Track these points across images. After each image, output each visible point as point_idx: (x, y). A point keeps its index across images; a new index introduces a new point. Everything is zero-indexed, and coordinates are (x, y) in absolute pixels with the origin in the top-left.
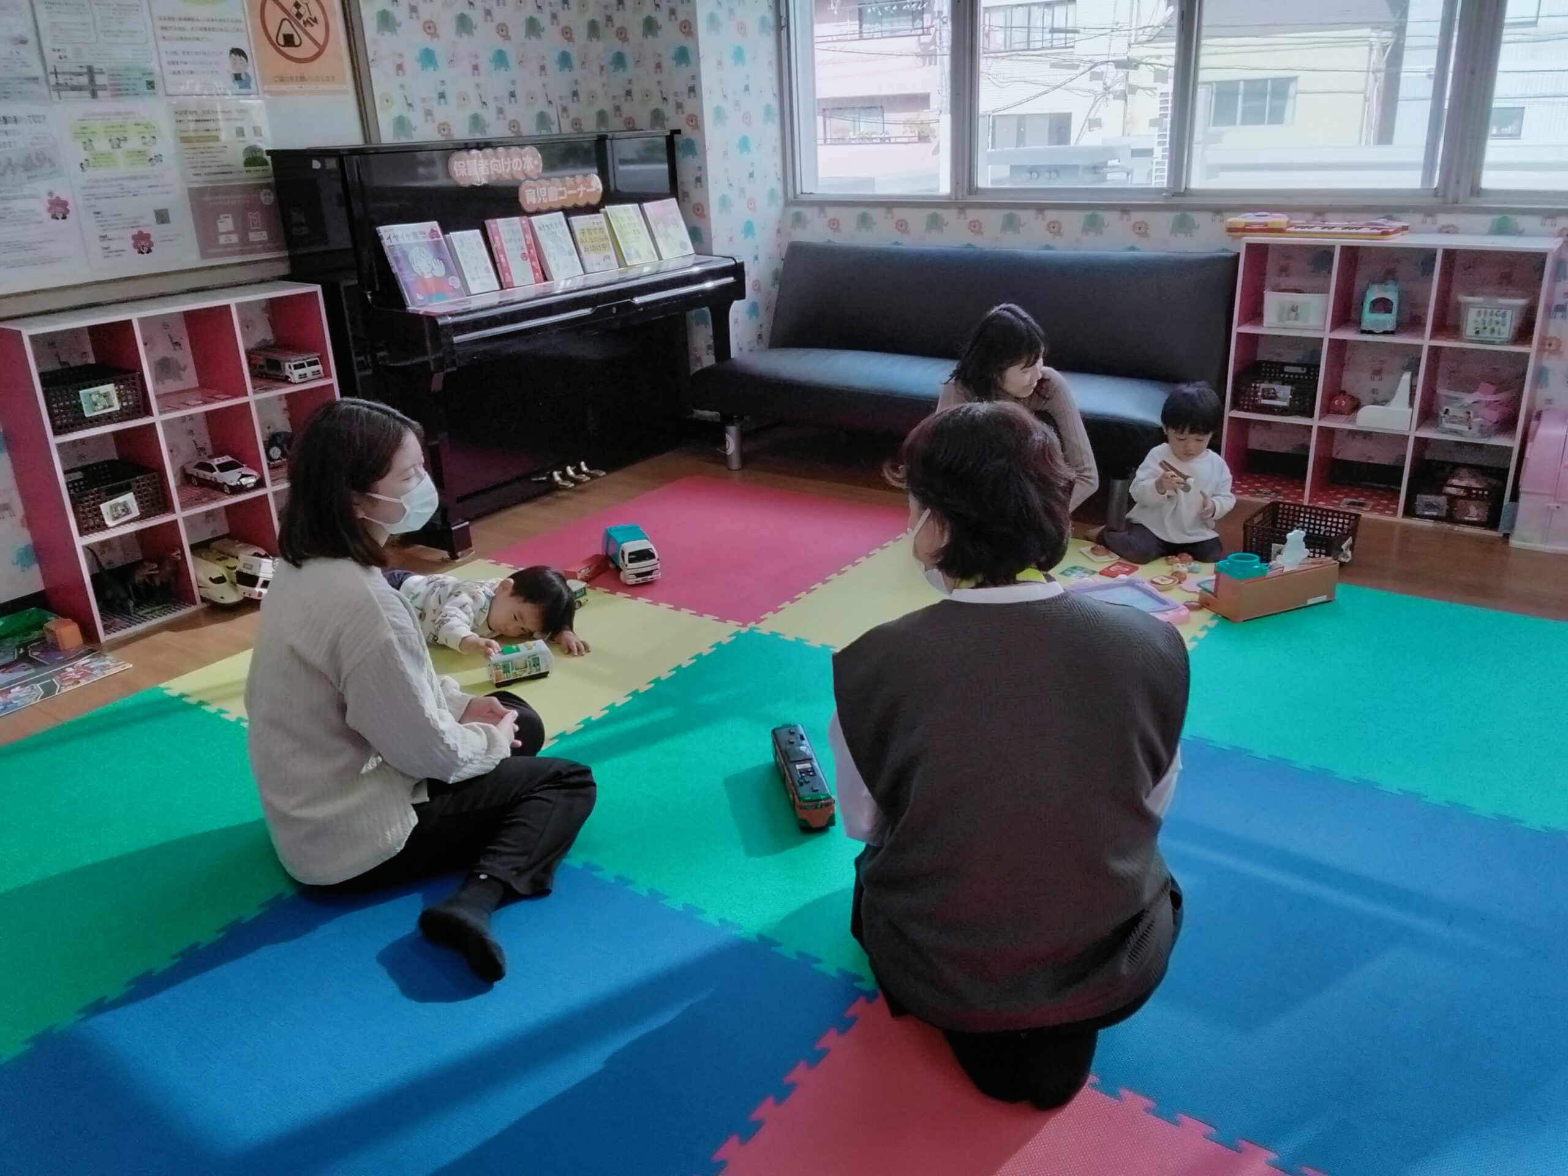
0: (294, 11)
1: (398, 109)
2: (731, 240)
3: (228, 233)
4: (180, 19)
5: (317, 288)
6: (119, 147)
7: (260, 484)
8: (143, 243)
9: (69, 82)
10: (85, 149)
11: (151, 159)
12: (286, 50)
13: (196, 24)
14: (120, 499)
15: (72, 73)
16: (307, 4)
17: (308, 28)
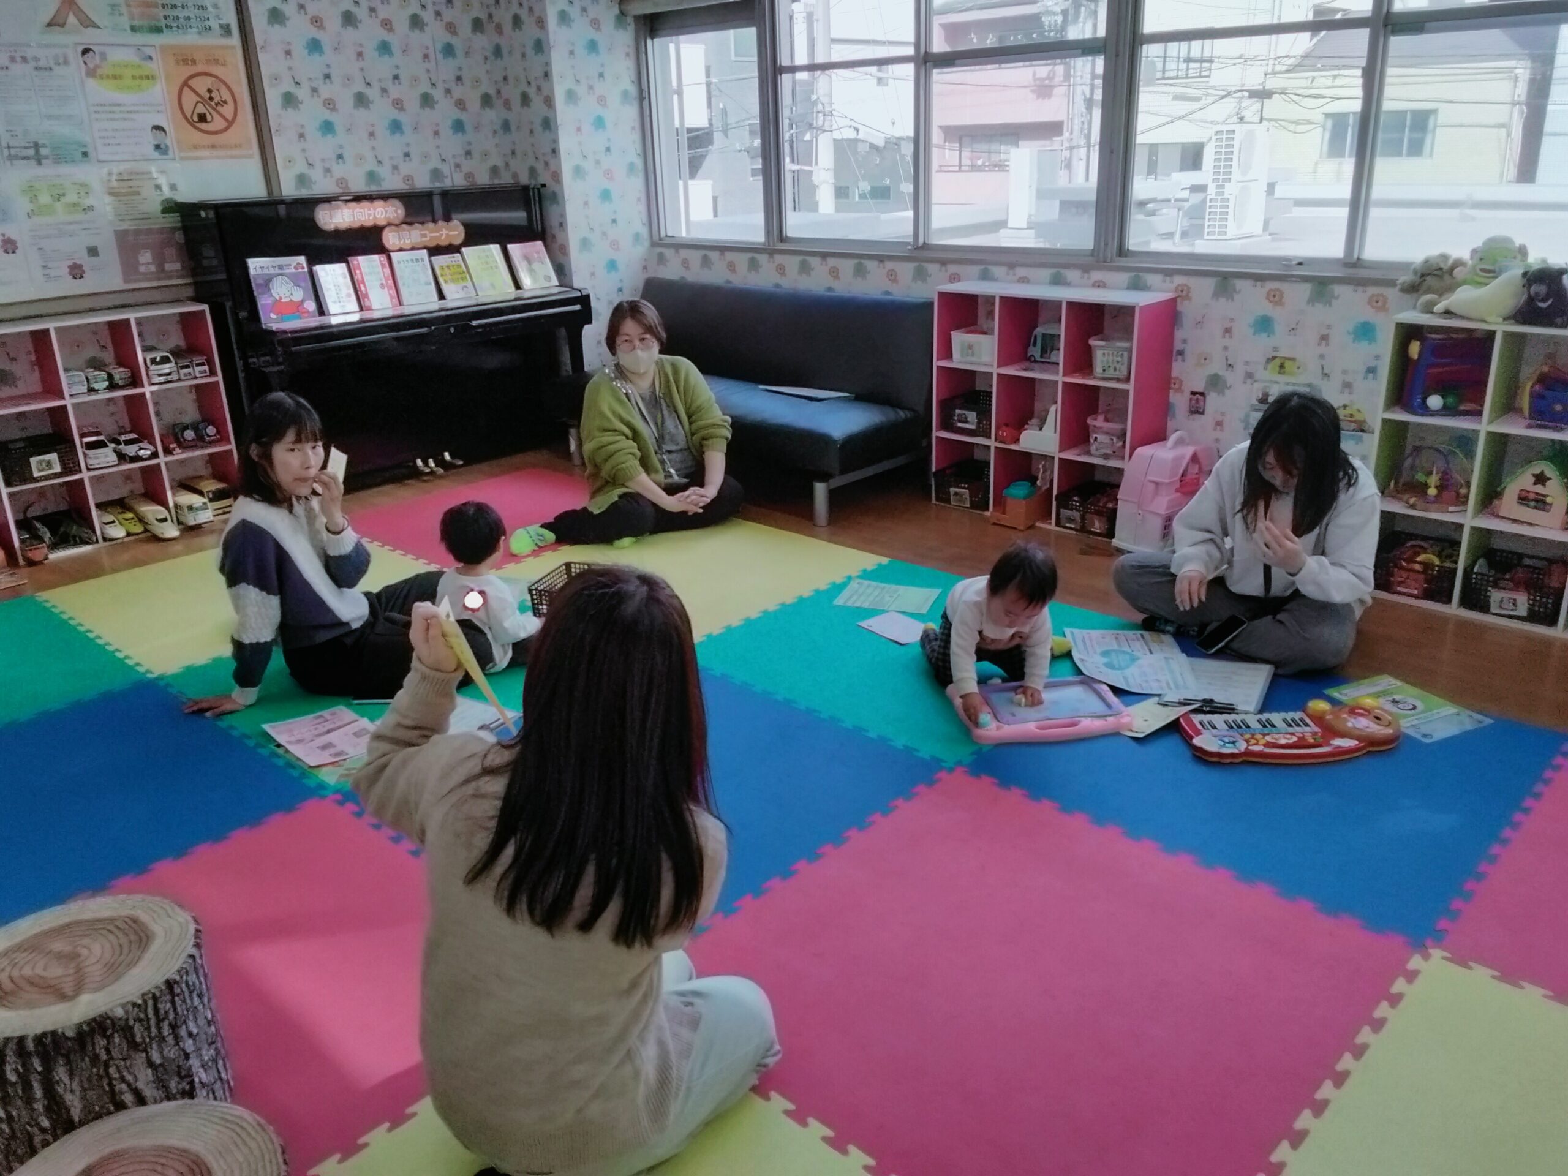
0: (208, 95)
1: (300, 167)
2: (593, 274)
3: (148, 264)
4: (110, 105)
5: (205, 307)
6: (59, 200)
7: (155, 455)
8: (77, 271)
9: (19, 154)
10: (31, 202)
11: (84, 209)
12: (199, 125)
13: (123, 109)
14: (47, 457)
15: (20, 147)
16: (218, 90)
17: (219, 108)
